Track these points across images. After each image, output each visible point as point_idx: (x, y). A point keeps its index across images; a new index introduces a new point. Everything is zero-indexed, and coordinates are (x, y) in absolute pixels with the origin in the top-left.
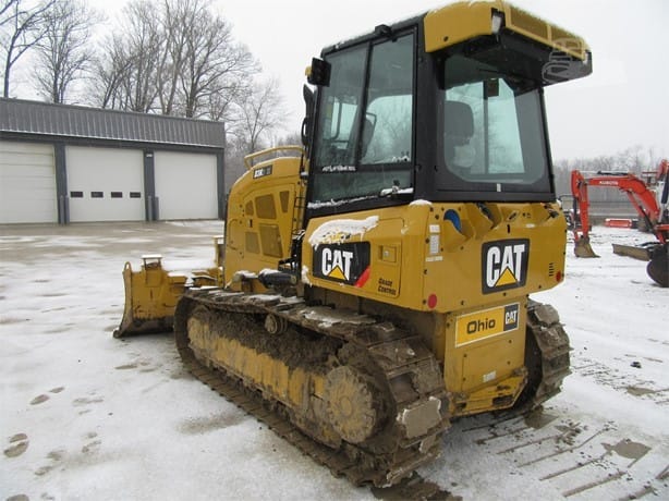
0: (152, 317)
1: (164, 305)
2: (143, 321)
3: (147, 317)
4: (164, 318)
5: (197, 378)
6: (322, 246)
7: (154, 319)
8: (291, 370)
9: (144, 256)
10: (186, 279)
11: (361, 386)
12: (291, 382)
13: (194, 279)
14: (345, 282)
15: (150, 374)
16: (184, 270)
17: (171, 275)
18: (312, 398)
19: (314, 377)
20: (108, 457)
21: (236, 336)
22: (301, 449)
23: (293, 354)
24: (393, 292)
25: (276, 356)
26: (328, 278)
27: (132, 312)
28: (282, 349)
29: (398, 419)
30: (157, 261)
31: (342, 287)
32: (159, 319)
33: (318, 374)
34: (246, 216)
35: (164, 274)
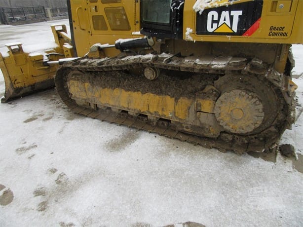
0: (26, 85)
1: (32, 76)
2: (21, 88)
3: (23, 86)
4: (34, 85)
5: (86, 116)
6: (207, 11)
7: (28, 86)
8: (177, 100)
9: (9, 45)
10: (42, 56)
11: (254, 100)
12: (177, 107)
13: (47, 56)
14: (233, 34)
15: (51, 121)
16: (38, 51)
17: (32, 55)
18: (198, 113)
19: (200, 101)
20: (81, 182)
21: (118, 86)
22: (192, 143)
23: (176, 89)
24: (286, 34)
25: (160, 93)
26: (213, 33)
27: (12, 84)
28: (163, 88)
29: (292, 114)
30: (17, 47)
31: (229, 39)
32: (31, 86)
33: (203, 99)
34: (90, 4)
35: (26, 55)
